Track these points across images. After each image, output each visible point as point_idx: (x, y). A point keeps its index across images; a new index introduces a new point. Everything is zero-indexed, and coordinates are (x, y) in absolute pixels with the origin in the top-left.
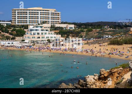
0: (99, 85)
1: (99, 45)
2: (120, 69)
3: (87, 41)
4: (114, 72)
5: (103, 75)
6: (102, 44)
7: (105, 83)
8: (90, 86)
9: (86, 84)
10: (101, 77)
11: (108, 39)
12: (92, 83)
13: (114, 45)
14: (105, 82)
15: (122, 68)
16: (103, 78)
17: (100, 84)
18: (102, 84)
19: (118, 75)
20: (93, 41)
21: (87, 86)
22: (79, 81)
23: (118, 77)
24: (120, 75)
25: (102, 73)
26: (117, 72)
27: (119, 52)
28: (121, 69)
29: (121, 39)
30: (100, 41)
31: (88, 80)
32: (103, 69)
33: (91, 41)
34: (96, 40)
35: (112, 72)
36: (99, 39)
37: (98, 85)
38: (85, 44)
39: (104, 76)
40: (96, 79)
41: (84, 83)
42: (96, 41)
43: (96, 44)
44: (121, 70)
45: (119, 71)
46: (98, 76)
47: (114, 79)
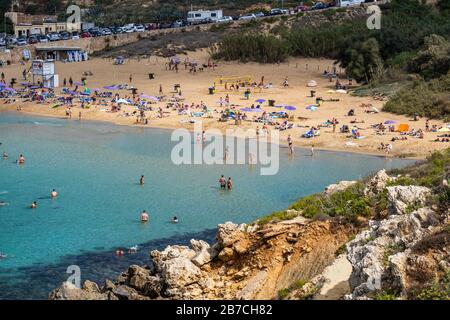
0: (215, 286)
1: (167, 60)
2: (295, 220)
3: (107, 41)
4: (274, 236)
5: (230, 246)
6: (181, 58)
7: (237, 279)
8: (182, 291)
9: (166, 286)
10: (222, 253)
11: (214, 29)
12: (189, 281)
13: (244, 62)
14: (240, 273)
15: (303, 215)
16: (231, 258)
17: (221, 284)
18: (228, 284)
19: (289, 248)
20: (134, 38)
21: (170, 291)
22: (132, 272)
23: (289, 253)
24: (297, 245)
25: (227, 240)
26: (284, 236)
27: (271, 103)
28: (301, 220)
29: (275, 31)
30: (171, 38)
31: (171, 270)
32: (230, 225)
33: (126, 40)
34: (151, 32)
35: (268, 235)
36: (166, 31)
37: (211, 287)
38: (96, 54)
39: (235, 250)
40: (201, 263)
41: (155, 282)
42: (154, 38)
43: (153, 58)
44: (299, 225)
45: (292, 231)
46: (209, 251)
47: (274, 261)
